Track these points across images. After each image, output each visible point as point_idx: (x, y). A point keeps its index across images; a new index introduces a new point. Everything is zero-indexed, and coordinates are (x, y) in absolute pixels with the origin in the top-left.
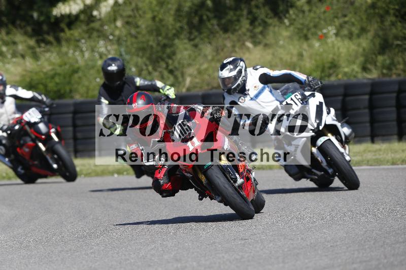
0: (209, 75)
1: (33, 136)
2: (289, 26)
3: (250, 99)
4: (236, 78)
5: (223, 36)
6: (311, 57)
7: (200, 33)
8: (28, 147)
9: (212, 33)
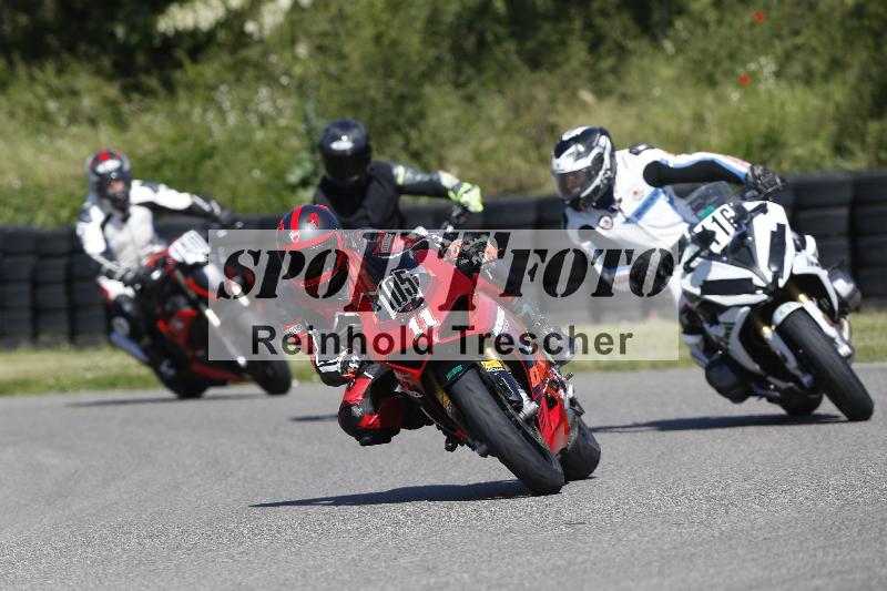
0: (499, 164)
1: (193, 295)
2: (674, 56)
3: (624, 220)
4: (590, 173)
5: (529, 76)
6: (721, 124)
7: (480, 70)
8: (184, 318)
9: (505, 70)
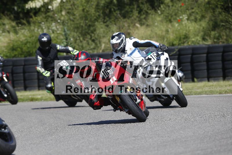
2: (161, 15)
3: (127, 55)
4: (120, 44)
5: (123, 20)
6: (173, 32)
7: (110, 18)
9: (117, 18)
